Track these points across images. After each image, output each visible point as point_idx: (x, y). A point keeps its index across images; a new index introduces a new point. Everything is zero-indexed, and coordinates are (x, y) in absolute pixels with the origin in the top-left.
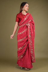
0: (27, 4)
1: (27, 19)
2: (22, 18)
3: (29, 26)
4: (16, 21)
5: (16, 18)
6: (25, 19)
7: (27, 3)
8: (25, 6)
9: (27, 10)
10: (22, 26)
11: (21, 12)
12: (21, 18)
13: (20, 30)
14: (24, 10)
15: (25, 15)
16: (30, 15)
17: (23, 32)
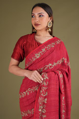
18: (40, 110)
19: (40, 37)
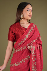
0: (29, 7)
1: (30, 37)
2: (20, 35)
3: (34, 49)
4: (9, 39)
5: (9, 34)
6: (27, 37)
7: (29, 4)
8: (25, 10)
9: (30, 18)
10: (19, 50)
11: (18, 21)
12: (18, 35)
13: (15, 58)
14: (24, 18)
15: (26, 29)
16: (36, 28)
17: (21, 62)
18: (33, 70)
19: (24, 24)
